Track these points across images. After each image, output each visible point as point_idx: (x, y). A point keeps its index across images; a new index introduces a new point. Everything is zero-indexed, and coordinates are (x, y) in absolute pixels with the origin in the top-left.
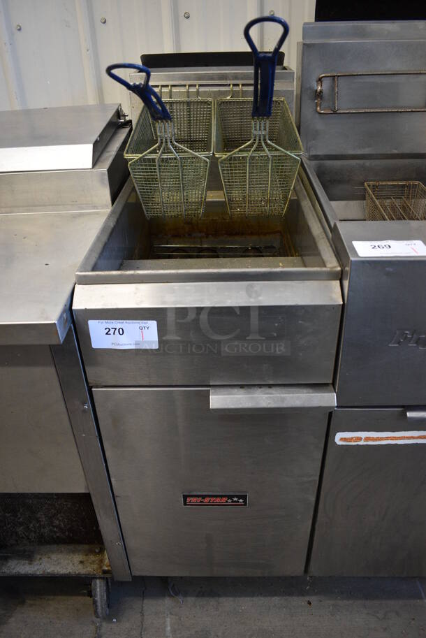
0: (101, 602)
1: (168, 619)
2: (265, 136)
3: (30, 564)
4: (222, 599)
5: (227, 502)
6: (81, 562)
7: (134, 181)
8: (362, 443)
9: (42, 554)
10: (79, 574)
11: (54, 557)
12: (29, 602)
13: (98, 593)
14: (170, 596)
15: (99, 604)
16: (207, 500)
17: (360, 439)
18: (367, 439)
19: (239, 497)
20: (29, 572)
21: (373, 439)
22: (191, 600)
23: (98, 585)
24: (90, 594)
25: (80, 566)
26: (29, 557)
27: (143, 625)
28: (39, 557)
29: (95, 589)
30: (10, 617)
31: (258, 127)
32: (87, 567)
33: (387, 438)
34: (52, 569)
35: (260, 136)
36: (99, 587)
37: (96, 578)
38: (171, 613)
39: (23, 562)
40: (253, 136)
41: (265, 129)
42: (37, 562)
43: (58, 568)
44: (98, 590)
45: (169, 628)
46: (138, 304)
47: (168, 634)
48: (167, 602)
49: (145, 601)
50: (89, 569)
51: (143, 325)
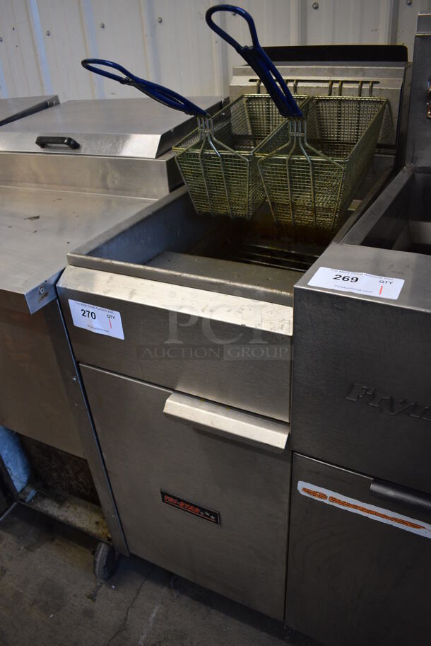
0: (100, 564)
1: (157, 607)
2: (302, 138)
3: (59, 508)
4: (213, 611)
5: (199, 513)
6: (97, 523)
7: (182, 174)
8: (327, 501)
9: (71, 504)
10: (90, 532)
11: (79, 509)
12: (57, 541)
13: (100, 556)
14: (170, 587)
15: (97, 565)
16: (182, 504)
17: (324, 497)
18: (332, 499)
19: (212, 513)
20: (56, 515)
21: (339, 502)
22: (185, 599)
23: (102, 549)
24: (94, 553)
25: (94, 526)
26: (60, 501)
27: (133, 602)
28: (68, 505)
29: (98, 552)
30: (39, 547)
31: (295, 128)
32: (99, 529)
33: (356, 507)
34: (73, 519)
35: (297, 137)
36: (102, 550)
37: (103, 542)
38: (162, 603)
39: (55, 504)
40: (290, 138)
41: (303, 132)
42: (65, 509)
43: (77, 520)
44: (100, 553)
45: (154, 615)
46: (105, 293)
47: (151, 620)
48: (165, 591)
49: (146, 582)
50: (100, 531)
51: (111, 314)
